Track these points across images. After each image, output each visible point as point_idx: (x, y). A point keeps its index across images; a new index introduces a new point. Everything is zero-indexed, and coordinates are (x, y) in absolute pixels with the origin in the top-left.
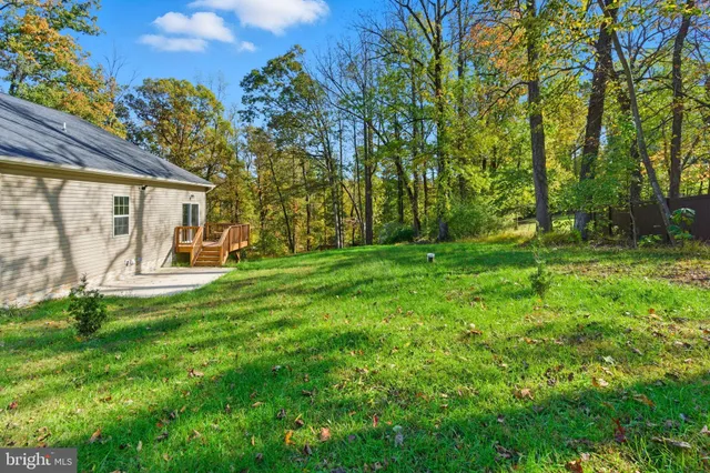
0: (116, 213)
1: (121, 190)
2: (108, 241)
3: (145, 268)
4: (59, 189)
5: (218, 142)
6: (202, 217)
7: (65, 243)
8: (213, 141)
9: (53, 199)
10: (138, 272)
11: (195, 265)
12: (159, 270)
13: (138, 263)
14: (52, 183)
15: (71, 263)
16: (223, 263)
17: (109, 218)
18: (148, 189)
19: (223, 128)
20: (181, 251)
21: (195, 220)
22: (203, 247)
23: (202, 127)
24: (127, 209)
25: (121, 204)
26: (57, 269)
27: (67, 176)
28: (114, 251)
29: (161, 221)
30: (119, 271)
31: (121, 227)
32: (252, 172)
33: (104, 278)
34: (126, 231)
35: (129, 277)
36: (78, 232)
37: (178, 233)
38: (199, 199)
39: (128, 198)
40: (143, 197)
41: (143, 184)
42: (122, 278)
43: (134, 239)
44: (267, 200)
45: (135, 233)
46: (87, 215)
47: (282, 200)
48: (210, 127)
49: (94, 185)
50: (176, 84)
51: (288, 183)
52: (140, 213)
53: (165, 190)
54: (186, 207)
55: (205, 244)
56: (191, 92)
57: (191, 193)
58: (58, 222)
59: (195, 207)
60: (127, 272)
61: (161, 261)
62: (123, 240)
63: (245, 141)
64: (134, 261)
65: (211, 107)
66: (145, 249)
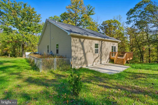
0: (95, 48)
1: (97, 42)
2: (94, 55)
3: (103, 62)
4: (84, 41)
5: (119, 33)
6: (117, 50)
7: (85, 54)
8: (118, 33)
9: (82, 44)
10: (101, 63)
11: (116, 63)
12: (106, 63)
13: (101, 61)
14: (82, 40)
15: (86, 59)
16: (125, 64)
17: (94, 49)
18: (103, 42)
19: (121, 29)
20: (111, 59)
21: (115, 50)
22: (118, 58)
23: (115, 30)
24: (98, 47)
25: (96, 46)
26: (83, 60)
27: (85, 38)
28: (95, 57)
29: (106, 50)
30: (96, 63)
31: (97, 51)
32: (128, 40)
33: (93, 64)
34: (98, 53)
35: (99, 64)
36: (87, 52)
37: (111, 54)
38: (116, 45)
39: (98, 44)
40: (102, 44)
41: (102, 40)
42: (97, 64)
43: (100, 55)
44: (133, 47)
45: (100, 53)
46: (89, 48)
47: (139, 46)
48: (117, 29)
49: (91, 40)
50: (109, 21)
51: (141, 41)
52: (101, 48)
53: (107, 42)
54: (112, 47)
55: (118, 57)
56: (113, 22)
57: (114, 43)
58: (83, 49)
59: (115, 47)
60: (98, 63)
61: (106, 61)
62: (97, 54)
63: (126, 32)
64: (100, 60)
65: (117, 24)
66: (103, 57)
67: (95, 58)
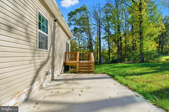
0: (40, 29)
3: (55, 75)
10: (52, 79)
12: (61, 76)
13: (53, 72)
20: (67, 64)
35: (48, 84)
37: (66, 55)
42: (44, 86)
45: (52, 49)
60: (47, 80)
61: (60, 70)
62: (44, 54)
64: (50, 71)
66: (56, 62)
67: (38, 67)
